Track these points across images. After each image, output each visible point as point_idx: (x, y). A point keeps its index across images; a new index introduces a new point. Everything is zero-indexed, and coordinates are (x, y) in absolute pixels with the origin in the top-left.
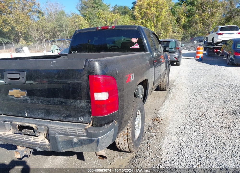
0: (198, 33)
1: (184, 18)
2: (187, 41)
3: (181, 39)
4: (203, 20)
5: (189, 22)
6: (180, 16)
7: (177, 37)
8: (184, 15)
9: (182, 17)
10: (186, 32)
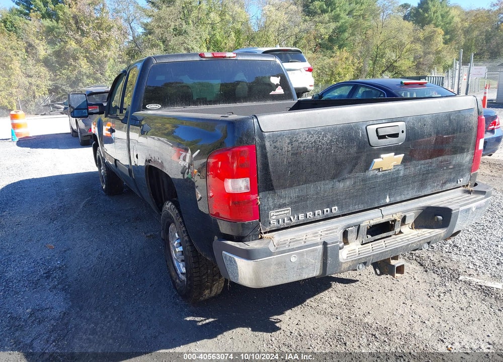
0: (85, 77)
1: (43, 46)
2: (64, 95)
3: (49, 91)
4: (86, 52)
5: (57, 54)
6: (33, 39)
7: (37, 86)
8: (43, 39)
9: (37, 41)
10: (56, 76)
